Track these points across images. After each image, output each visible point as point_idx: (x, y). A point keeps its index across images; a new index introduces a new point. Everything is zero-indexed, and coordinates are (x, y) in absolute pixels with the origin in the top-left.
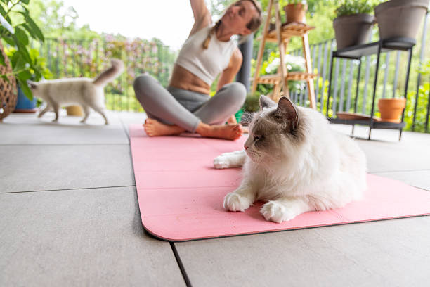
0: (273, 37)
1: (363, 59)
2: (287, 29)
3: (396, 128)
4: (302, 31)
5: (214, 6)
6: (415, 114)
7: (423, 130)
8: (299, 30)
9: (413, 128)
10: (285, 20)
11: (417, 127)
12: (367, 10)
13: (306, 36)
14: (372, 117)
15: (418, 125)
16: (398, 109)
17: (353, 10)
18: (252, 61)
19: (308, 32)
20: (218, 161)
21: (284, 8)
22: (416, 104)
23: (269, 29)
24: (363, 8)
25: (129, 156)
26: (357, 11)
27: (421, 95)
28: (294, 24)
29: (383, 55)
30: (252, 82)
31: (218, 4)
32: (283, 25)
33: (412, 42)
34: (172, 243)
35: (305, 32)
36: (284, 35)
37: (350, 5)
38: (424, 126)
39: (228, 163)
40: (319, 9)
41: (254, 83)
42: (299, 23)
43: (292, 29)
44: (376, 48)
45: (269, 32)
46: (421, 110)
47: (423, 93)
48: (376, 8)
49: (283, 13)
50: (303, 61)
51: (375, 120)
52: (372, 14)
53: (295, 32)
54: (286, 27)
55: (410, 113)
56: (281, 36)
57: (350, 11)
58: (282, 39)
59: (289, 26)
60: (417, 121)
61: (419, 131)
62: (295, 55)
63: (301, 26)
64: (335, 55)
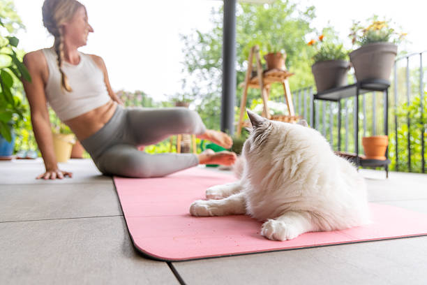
0: (255, 83)
1: (343, 101)
2: (269, 75)
3: (382, 166)
4: (282, 77)
5: (196, 61)
6: (397, 155)
7: (407, 170)
8: (279, 76)
9: (397, 168)
10: (266, 67)
11: (400, 168)
12: (342, 57)
13: (286, 82)
14: (357, 156)
15: (401, 164)
16: (381, 146)
17: (329, 57)
18: (236, 108)
19: (288, 78)
20: (210, 191)
21: (265, 57)
22: (397, 145)
23: (251, 76)
24: (338, 55)
25: (113, 192)
26: (333, 57)
27: (399, 136)
28: (275, 71)
29: (361, 97)
30: (236, 126)
31: (200, 59)
32: (265, 72)
33: (386, 83)
34: (169, 263)
35: (285, 78)
36: (266, 81)
37: (326, 52)
38: (407, 166)
39: (221, 194)
40: (294, 63)
41: (238, 129)
42: (279, 70)
43: (273, 75)
44: (354, 89)
45: (251, 79)
46: (403, 150)
47: (402, 134)
48: (350, 54)
49: (263, 62)
50: (286, 106)
51: (361, 158)
52: (347, 59)
53: (276, 78)
54: (267, 73)
55: (392, 154)
56: (263, 82)
57: (326, 57)
58: (264, 85)
59: (270, 73)
60: (400, 161)
61: (403, 171)
62: (277, 102)
63: (282, 73)
64: (316, 97)
